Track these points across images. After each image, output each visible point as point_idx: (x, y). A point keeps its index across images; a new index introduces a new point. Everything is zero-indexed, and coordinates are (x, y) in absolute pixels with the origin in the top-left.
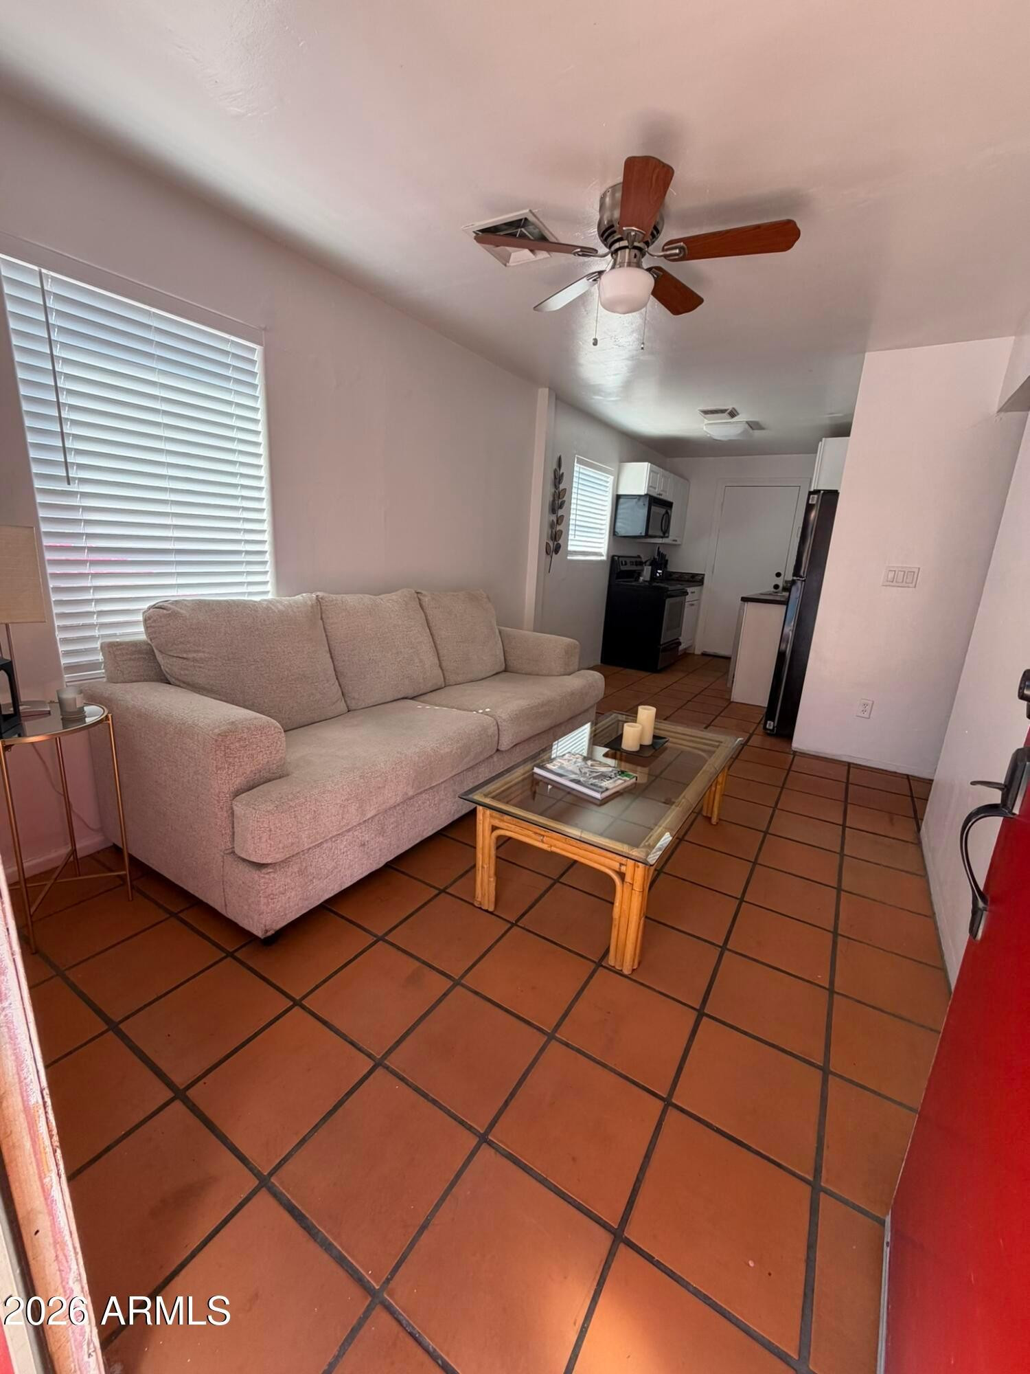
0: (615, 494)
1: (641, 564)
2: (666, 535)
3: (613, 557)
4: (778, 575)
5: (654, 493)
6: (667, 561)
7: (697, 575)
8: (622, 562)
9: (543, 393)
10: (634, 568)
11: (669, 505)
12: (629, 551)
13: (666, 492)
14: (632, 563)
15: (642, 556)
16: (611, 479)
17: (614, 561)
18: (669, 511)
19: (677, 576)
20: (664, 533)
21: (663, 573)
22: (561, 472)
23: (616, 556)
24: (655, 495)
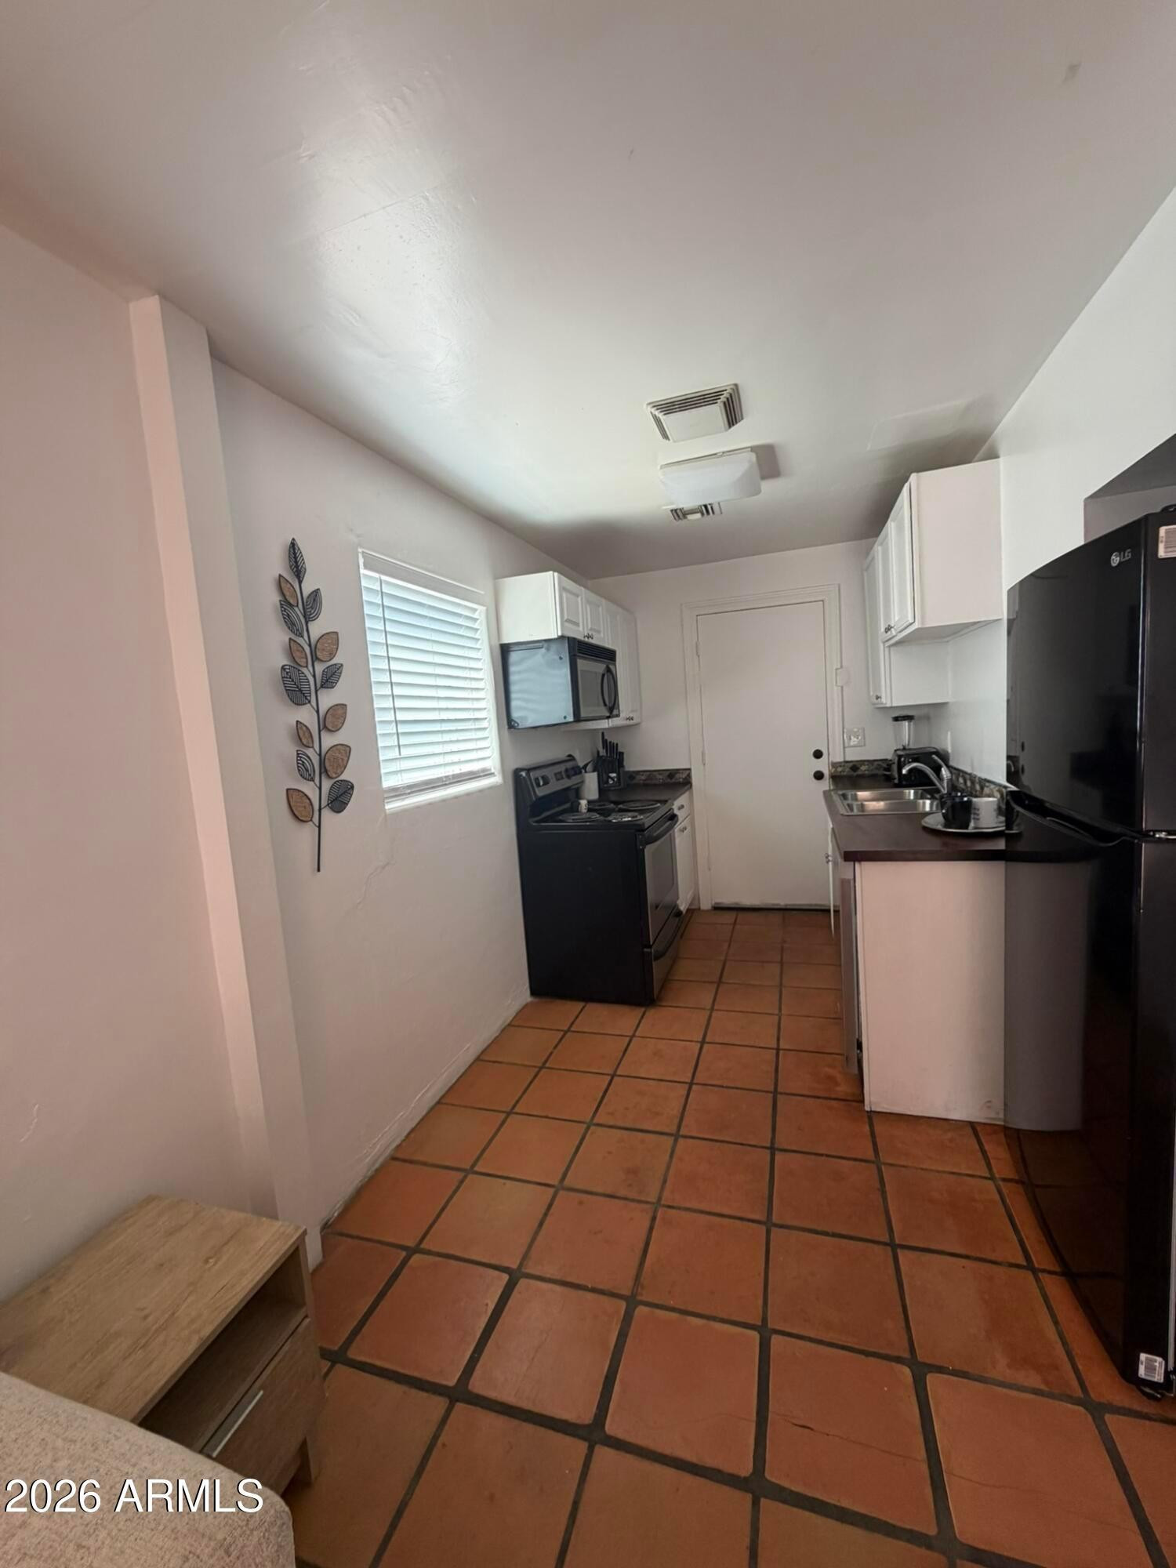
0: (496, 644)
1: (577, 771)
2: (615, 712)
3: (516, 773)
4: (818, 754)
5: (579, 633)
6: (622, 754)
7: (677, 771)
8: (537, 779)
9: (146, 311)
10: (566, 783)
11: (608, 655)
12: (551, 751)
13: (599, 632)
14: (559, 776)
15: (577, 755)
16: (480, 612)
17: (521, 781)
18: (611, 667)
19: (643, 778)
20: (611, 710)
21: (619, 777)
22: (308, 588)
23: (522, 770)
24: (580, 637)
